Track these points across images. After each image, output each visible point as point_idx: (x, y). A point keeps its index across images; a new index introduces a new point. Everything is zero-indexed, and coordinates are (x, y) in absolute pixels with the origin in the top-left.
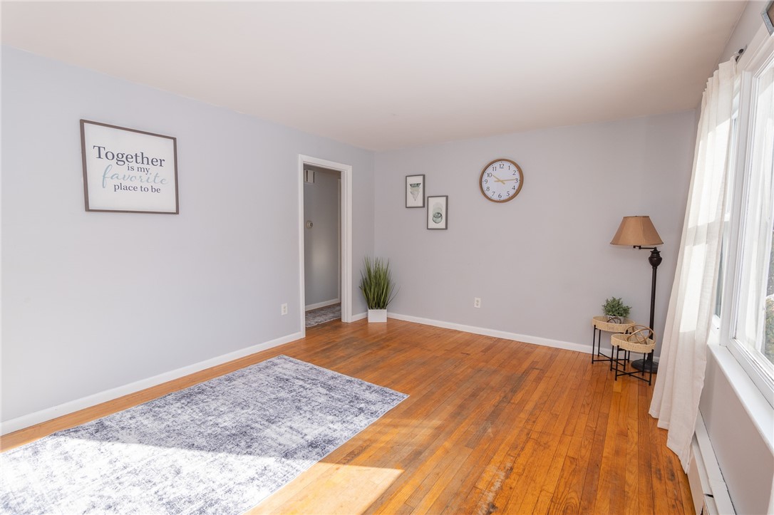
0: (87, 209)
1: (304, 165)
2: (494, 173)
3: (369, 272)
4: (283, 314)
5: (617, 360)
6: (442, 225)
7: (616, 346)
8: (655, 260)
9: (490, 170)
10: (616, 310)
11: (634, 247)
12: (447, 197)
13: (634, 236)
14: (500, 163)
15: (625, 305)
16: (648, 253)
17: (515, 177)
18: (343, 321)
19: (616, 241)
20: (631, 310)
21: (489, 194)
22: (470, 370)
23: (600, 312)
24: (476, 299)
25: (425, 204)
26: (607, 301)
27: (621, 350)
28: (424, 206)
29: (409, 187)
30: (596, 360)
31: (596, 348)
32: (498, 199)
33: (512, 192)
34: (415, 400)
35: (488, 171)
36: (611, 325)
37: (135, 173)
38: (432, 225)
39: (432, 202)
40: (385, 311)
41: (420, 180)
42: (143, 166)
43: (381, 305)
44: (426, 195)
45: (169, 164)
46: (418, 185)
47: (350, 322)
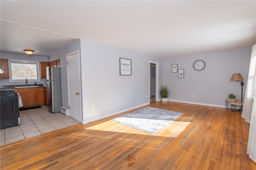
0: (120, 75)
1: (150, 63)
2: (197, 63)
3: (162, 88)
4: (146, 98)
5: (233, 109)
6: (183, 76)
7: (232, 104)
8: (242, 84)
9: (196, 63)
10: (232, 96)
11: (237, 81)
12: (184, 70)
13: (236, 78)
14: (199, 61)
15: (234, 95)
16: (240, 83)
17: (203, 64)
18: (156, 101)
19: (232, 80)
20: (236, 97)
21: (196, 69)
22: (195, 110)
23: (228, 97)
24: (192, 95)
25: (178, 71)
26: (229, 94)
27: (234, 105)
28: (177, 72)
29: (173, 67)
30: (227, 109)
31: (227, 106)
32: (198, 70)
33: (202, 68)
34: (186, 114)
35: (195, 63)
36: (231, 100)
37: (126, 67)
38: (180, 76)
39: (180, 71)
40: (167, 98)
41: (176, 65)
42: (127, 66)
43: (166, 97)
44: (178, 69)
45: (130, 65)
46: (176, 67)
47: (158, 101)
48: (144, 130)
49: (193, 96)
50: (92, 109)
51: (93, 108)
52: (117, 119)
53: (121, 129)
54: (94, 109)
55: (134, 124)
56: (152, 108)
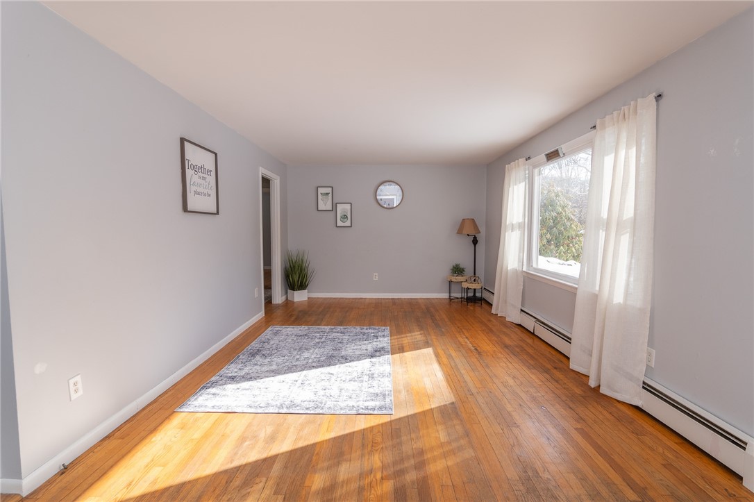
0: (185, 210)
1: (263, 177)
3: (291, 261)
6: (348, 223)
8: (475, 241)
10: (458, 270)
11: (466, 235)
12: (351, 204)
14: (388, 183)
15: (462, 267)
17: (398, 193)
18: (273, 303)
19: (459, 231)
20: (464, 269)
21: (382, 202)
23: (451, 273)
24: (374, 274)
25: (334, 206)
26: (452, 266)
28: (332, 210)
29: (319, 195)
32: (388, 206)
34: (394, 327)
35: (380, 188)
36: (457, 277)
37: (202, 181)
38: (340, 224)
39: (340, 207)
40: (306, 291)
41: (329, 190)
42: (204, 175)
43: (302, 286)
44: (335, 202)
45: (213, 173)
46: (330, 195)
47: (280, 303)
48: (354, 412)
49: (376, 277)
50: (72, 388)
51: (75, 384)
52: (206, 401)
53: (272, 439)
54: (80, 385)
55: (298, 401)
56: (289, 329)
